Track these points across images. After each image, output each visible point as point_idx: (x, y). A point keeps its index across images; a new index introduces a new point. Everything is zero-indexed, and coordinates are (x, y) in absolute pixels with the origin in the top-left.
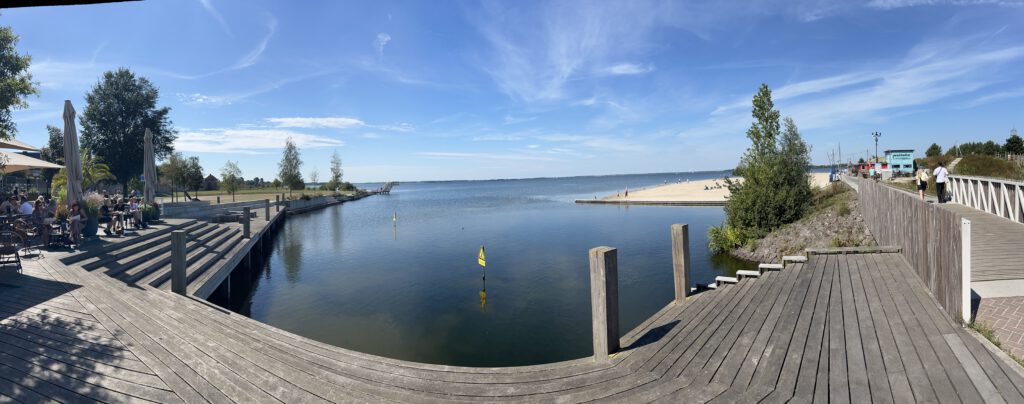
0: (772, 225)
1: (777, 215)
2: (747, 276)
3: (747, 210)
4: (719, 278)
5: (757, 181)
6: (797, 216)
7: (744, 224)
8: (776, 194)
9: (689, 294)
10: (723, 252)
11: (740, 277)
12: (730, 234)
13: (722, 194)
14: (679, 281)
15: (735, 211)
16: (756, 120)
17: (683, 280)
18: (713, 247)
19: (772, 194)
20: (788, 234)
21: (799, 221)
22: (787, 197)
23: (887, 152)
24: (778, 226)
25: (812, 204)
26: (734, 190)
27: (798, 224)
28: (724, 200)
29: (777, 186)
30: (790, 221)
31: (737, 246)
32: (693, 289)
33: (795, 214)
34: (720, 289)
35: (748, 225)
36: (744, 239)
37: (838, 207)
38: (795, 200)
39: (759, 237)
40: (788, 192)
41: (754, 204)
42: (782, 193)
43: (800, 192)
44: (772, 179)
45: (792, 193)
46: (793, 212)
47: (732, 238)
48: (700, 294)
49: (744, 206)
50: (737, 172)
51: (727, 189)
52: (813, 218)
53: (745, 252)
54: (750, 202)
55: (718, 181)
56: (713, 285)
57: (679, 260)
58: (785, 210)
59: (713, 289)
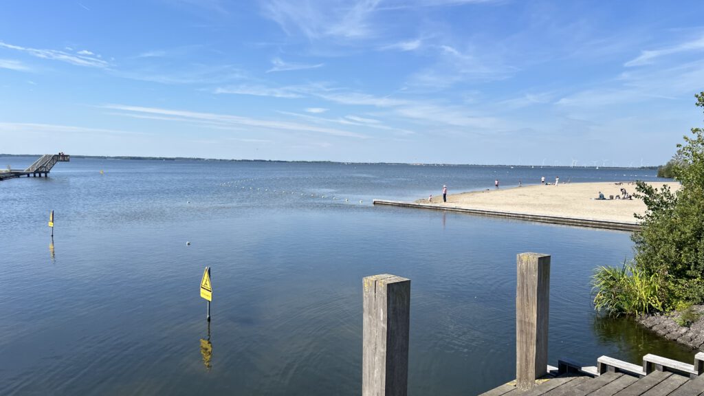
2: (665, 369)
3: (680, 246)
4: (604, 359)
7: (671, 271)
9: (541, 374)
10: (623, 315)
11: (650, 367)
12: (641, 287)
13: (632, 211)
14: (526, 351)
15: (656, 244)
17: (533, 349)
18: (601, 304)
26: (656, 205)
28: (634, 221)
31: (651, 311)
32: (550, 368)
34: (604, 378)
35: (680, 273)
36: (669, 300)
41: (698, 234)
47: (643, 293)
48: (563, 380)
49: (676, 235)
50: (668, 173)
51: (641, 202)
53: (669, 324)
54: (688, 231)
55: (625, 186)
56: (593, 370)
57: (527, 314)
59: (592, 376)
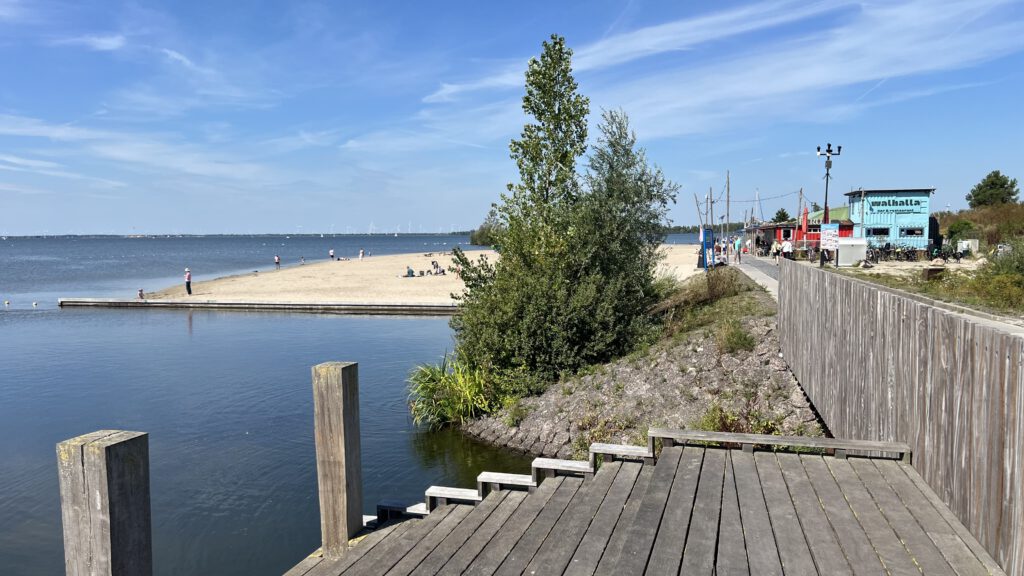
0: (562, 366)
1: (572, 342)
2: (503, 487)
3: (503, 328)
4: (434, 491)
5: (528, 262)
6: (620, 348)
7: (495, 361)
8: (570, 292)
9: (356, 530)
10: (447, 425)
11: (486, 488)
12: (464, 385)
13: (445, 289)
14: (332, 500)
15: (477, 329)
16: (532, 120)
17: (343, 499)
18: (420, 414)
19: (563, 292)
20: (599, 388)
21: (624, 360)
22: (597, 301)
23: (855, 196)
24: (575, 368)
25: (656, 320)
26: (474, 279)
27: (622, 367)
28: (450, 302)
29: (574, 275)
30: (603, 358)
31: (478, 413)
32: (367, 519)
33: (616, 342)
34: (435, 516)
35: (505, 363)
36: (495, 396)
37: (723, 332)
38: (616, 309)
39: (531, 393)
40: (599, 290)
41: (520, 313)
42: (586, 291)
43: (629, 290)
44: (562, 255)
45: (611, 290)
46: (610, 337)
47: (467, 394)
48: (385, 532)
49: (498, 317)
50: (483, 239)
52: (659, 354)
53: (497, 427)
54: (509, 309)
55: (436, 257)
56: (420, 508)
57: (331, 449)
58: (592, 332)
59: (420, 516)
